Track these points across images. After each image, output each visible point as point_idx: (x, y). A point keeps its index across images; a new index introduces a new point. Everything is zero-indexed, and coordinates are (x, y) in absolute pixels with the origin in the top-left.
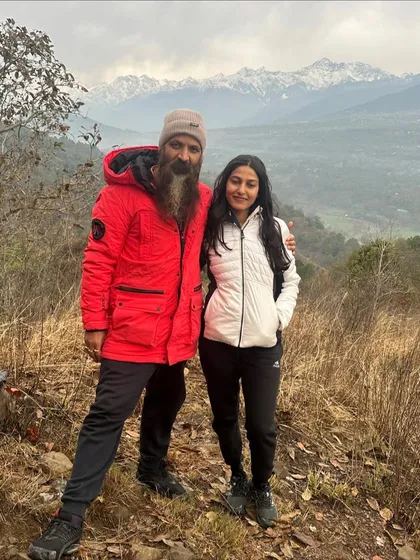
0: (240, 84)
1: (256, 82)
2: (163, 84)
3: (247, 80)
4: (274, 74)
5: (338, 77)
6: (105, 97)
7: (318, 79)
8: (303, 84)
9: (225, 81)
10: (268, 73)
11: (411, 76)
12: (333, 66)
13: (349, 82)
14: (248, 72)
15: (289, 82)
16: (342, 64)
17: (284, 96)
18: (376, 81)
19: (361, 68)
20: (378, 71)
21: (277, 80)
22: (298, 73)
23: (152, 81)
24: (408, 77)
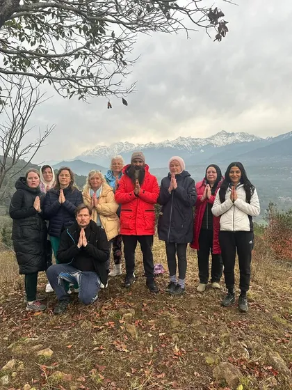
0: (178, 145)
1: (187, 144)
2: (136, 146)
3: (182, 143)
4: (196, 139)
5: (230, 140)
6: (106, 153)
7: (220, 142)
8: (212, 144)
9: (169, 143)
10: (193, 139)
11: (272, 138)
12: (228, 135)
13: (237, 142)
14: (182, 139)
15: (204, 144)
16: (233, 133)
17: (202, 151)
18: (252, 141)
19: (243, 135)
20: (253, 136)
21: (197, 143)
22: (209, 139)
23: (131, 145)
24: (270, 139)
